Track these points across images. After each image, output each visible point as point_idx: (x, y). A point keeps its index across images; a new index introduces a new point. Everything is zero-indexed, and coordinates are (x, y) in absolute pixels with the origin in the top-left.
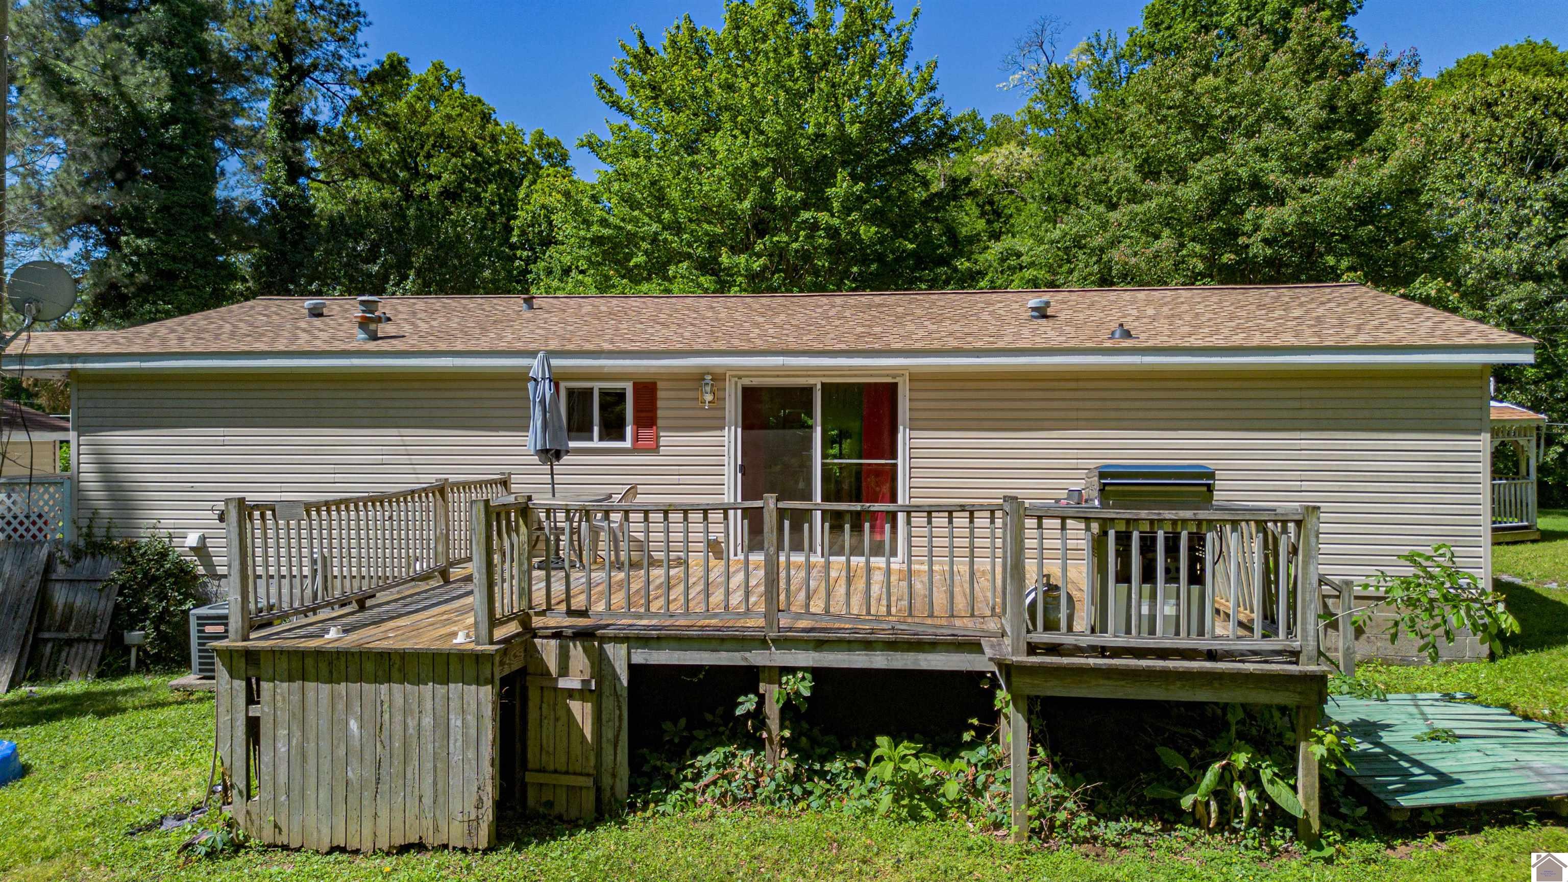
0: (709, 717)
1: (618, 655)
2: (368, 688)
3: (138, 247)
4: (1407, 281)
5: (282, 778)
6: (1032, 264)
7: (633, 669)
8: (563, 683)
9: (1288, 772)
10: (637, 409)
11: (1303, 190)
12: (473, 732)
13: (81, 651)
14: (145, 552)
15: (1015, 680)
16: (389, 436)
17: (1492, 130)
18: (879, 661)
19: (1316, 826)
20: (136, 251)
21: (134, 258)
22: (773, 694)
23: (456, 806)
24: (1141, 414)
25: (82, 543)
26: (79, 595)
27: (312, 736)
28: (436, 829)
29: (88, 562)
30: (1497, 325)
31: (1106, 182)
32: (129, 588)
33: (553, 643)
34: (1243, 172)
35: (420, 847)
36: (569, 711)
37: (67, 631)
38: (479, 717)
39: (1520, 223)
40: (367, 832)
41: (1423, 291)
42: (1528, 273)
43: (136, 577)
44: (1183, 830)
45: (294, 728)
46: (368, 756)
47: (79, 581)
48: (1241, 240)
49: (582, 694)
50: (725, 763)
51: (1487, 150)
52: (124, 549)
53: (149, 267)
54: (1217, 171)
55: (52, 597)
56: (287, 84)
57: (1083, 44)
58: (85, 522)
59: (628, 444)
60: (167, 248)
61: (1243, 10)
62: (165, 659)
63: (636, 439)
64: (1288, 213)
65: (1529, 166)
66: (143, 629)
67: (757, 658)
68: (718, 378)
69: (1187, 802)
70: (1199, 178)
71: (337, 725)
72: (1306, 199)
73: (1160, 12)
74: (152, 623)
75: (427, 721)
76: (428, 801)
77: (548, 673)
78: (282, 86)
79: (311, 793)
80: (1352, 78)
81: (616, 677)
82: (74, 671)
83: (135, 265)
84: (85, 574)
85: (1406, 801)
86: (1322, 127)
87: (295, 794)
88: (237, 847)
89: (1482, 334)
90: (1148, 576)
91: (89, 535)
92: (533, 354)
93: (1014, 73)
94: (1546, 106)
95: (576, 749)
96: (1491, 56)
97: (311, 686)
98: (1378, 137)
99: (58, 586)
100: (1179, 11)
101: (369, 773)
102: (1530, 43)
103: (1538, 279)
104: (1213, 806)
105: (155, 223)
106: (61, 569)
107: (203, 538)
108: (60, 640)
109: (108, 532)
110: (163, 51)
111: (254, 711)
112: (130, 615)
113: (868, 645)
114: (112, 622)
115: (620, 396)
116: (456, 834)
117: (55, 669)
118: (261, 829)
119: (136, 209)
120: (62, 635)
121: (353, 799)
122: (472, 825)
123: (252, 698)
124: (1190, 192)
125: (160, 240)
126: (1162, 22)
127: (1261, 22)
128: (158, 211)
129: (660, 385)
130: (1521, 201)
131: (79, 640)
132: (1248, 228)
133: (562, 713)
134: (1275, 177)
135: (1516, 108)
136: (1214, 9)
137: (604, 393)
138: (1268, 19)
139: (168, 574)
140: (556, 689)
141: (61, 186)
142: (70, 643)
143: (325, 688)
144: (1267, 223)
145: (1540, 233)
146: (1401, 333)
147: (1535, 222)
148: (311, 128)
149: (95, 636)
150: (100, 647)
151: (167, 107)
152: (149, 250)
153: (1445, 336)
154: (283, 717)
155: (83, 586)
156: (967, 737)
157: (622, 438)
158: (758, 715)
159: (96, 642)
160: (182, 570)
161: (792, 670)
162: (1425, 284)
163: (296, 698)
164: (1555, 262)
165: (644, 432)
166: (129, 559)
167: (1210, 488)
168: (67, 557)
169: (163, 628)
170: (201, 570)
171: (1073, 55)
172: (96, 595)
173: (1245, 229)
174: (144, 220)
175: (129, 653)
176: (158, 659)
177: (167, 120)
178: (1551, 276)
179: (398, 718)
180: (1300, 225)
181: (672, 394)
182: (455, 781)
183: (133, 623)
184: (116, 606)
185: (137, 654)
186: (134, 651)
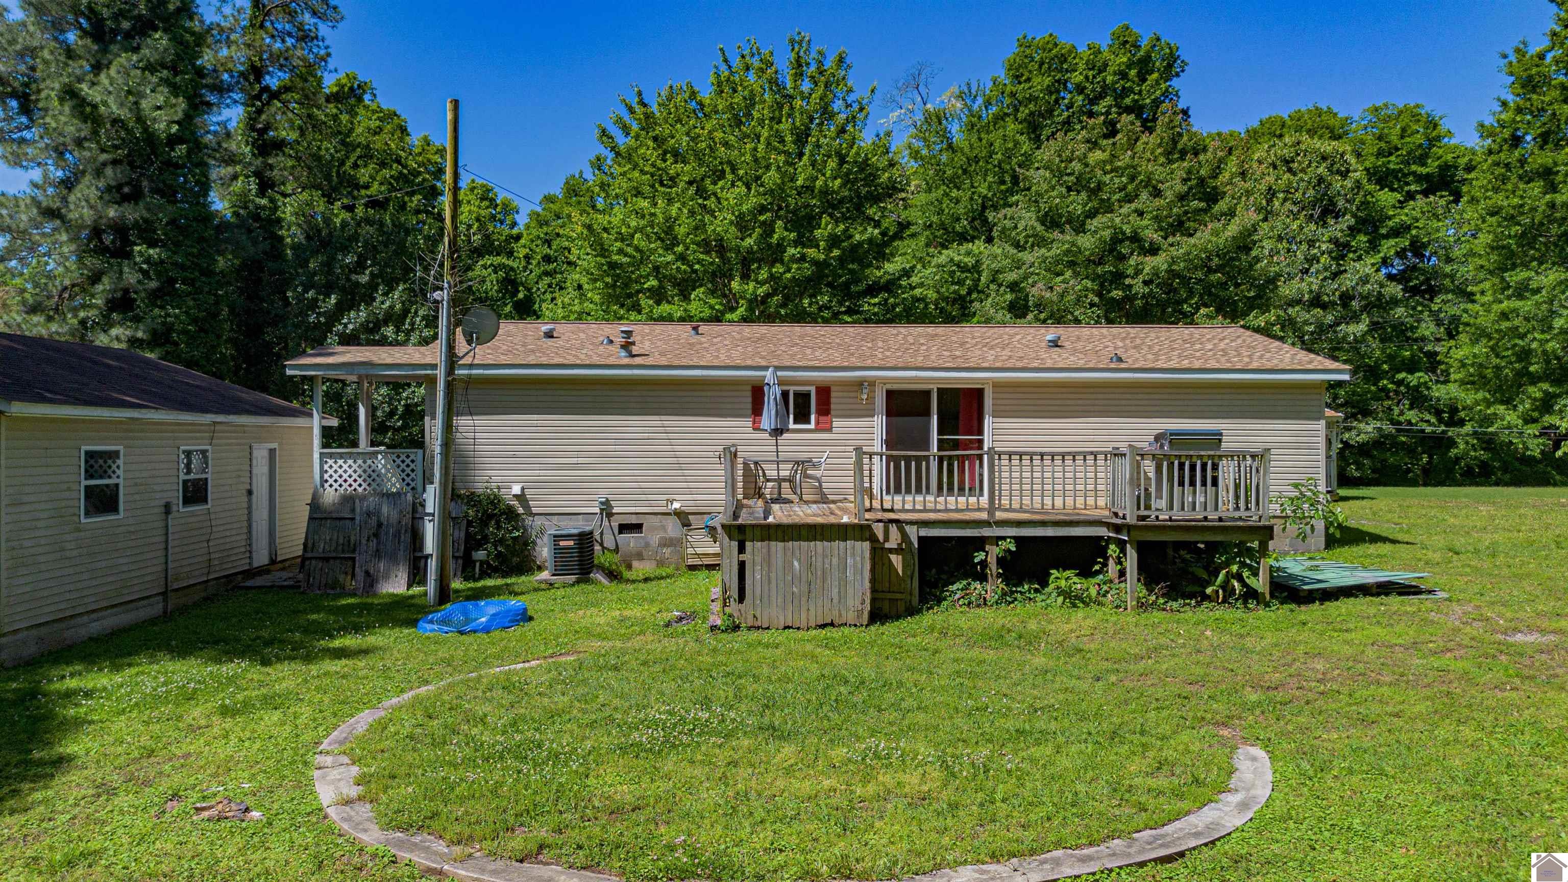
0: (946, 568)
1: (912, 531)
2: (804, 544)
3: (150, 256)
4: (1245, 314)
5: (758, 592)
6: (922, 285)
7: (921, 539)
8: (887, 545)
9: (1255, 574)
10: (818, 404)
11: (1172, 245)
12: (859, 566)
14: (484, 498)
15: (1132, 533)
16: (653, 421)
17: (1290, 183)
18: (1050, 532)
19: (1268, 597)
20: (148, 261)
21: (145, 266)
22: (994, 552)
23: (850, 602)
24: (1133, 408)
27: (774, 569)
28: (840, 615)
30: (1293, 344)
31: (1016, 227)
32: (475, 522)
33: (881, 524)
34: (1127, 229)
35: (832, 624)
36: (890, 560)
38: (863, 558)
39: (1312, 260)
40: (804, 616)
41: (1256, 323)
42: (1316, 302)
43: (478, 515)
44: (1206, 604)
45: (765, 565)
46: (804, 579)
48: (1128, 281)
49: (898, 551)
50: (966, 588)
51: (1285, 200)
52: (469, 496)
53: (159, 274)
54: (1108, 227)
55: (418, 529)
56: (259, 103)
57: (955, 89)
59: (812, 426)
60: (176, 258)
61: (1090, 69)
62: (500, 570)
63: (817, 423)
64: (1160, 262)
65: (1317, 212)
66: (485, 549)
67: (986, 532)
68: (872, 383)
69: (1209, 591)
70: (1095, 232)
71: (787, 566)
72: (1173, 251)
73: (1020, 66)
74: (492, 545)
75: (835, 561)
76: (835, 601)
77: (878, 540)
79: (773, 599)
80: (1201, 157)
81: (911, 543)
83: (145, 273)
85: (1305, 587)
86: (1182, 198)
87: (765, 599)
88: (736, 628)
89: (1320, 363)
90: (1193, 483)
92: (766, 368)
93: (892, 111)
94: (1332, 165)
95: (894, 579)
96: (1287, 118)
97: (773, 543)
98: (1222, 205)
99: (421, 522)
100: (1037, 67)
101: (805, 588)
102: (1317, 109)
103: (1324, 306)
104: (1221, 592)
105: (165, 234)
106: (420, 510)
107: (523, 489)
110: (171, 77)
111: (743, 557)
112: (476, 540)
113: (1043, 524)
114: (465, 546)
115: (807, 395)
116: (851, 617)
118: (746, 618)
119: (146, 221)
121: (796, 602)
122: (860, 613)
123: (742, 549)
124: (1086, 242)
125: (170, 250)
126: (1022, 75)
127: (1104, 81)
128: (167, 224)
129: (833, 388)
130: (1311, 243)
132: (1130, 271)
133: (886, 561)
134: (1151, 235)
135: (1309, 166)
136: (1065, 66)
137: (797, 394)
138: (1109, 79)
139: (501, 513)
140: (883, 549)
143: (780, 545)
144: (1147, 270)
145: (1326, 269)
146: (1275, 362)
147: (1322, 260)
148: (279, 145)
149: (456, 554)
150: (460, 561)
151: (175, 128)
152: (160, 259)
153: (1299, 363)
154: (758, 559)
156: (1097, 567)
157: (809, 422)
158: (984, 564)
159: (457, 558)
160: (506, 511)
161: (1004, 538)
162: (1256, 317)
163: (764, 551)
164: (1337, 293)
165: (822, 418)
166: (472, 503)
167: (1220, 440)
169: (499, 549)
170: (521, 510)
171: (945, 97)
173: (1128, 272)
174: (154, 231)
175: (474, 566)
176: (496, 569)
177: (173, 141)
178: (1334, 303)
179: (820, 559)
180: (1169, 271)
181: (840, 394)
182: (850, 591)
183: (479, 545)
184: (468, 534)
185: (481, 565)
186: (478, 564)
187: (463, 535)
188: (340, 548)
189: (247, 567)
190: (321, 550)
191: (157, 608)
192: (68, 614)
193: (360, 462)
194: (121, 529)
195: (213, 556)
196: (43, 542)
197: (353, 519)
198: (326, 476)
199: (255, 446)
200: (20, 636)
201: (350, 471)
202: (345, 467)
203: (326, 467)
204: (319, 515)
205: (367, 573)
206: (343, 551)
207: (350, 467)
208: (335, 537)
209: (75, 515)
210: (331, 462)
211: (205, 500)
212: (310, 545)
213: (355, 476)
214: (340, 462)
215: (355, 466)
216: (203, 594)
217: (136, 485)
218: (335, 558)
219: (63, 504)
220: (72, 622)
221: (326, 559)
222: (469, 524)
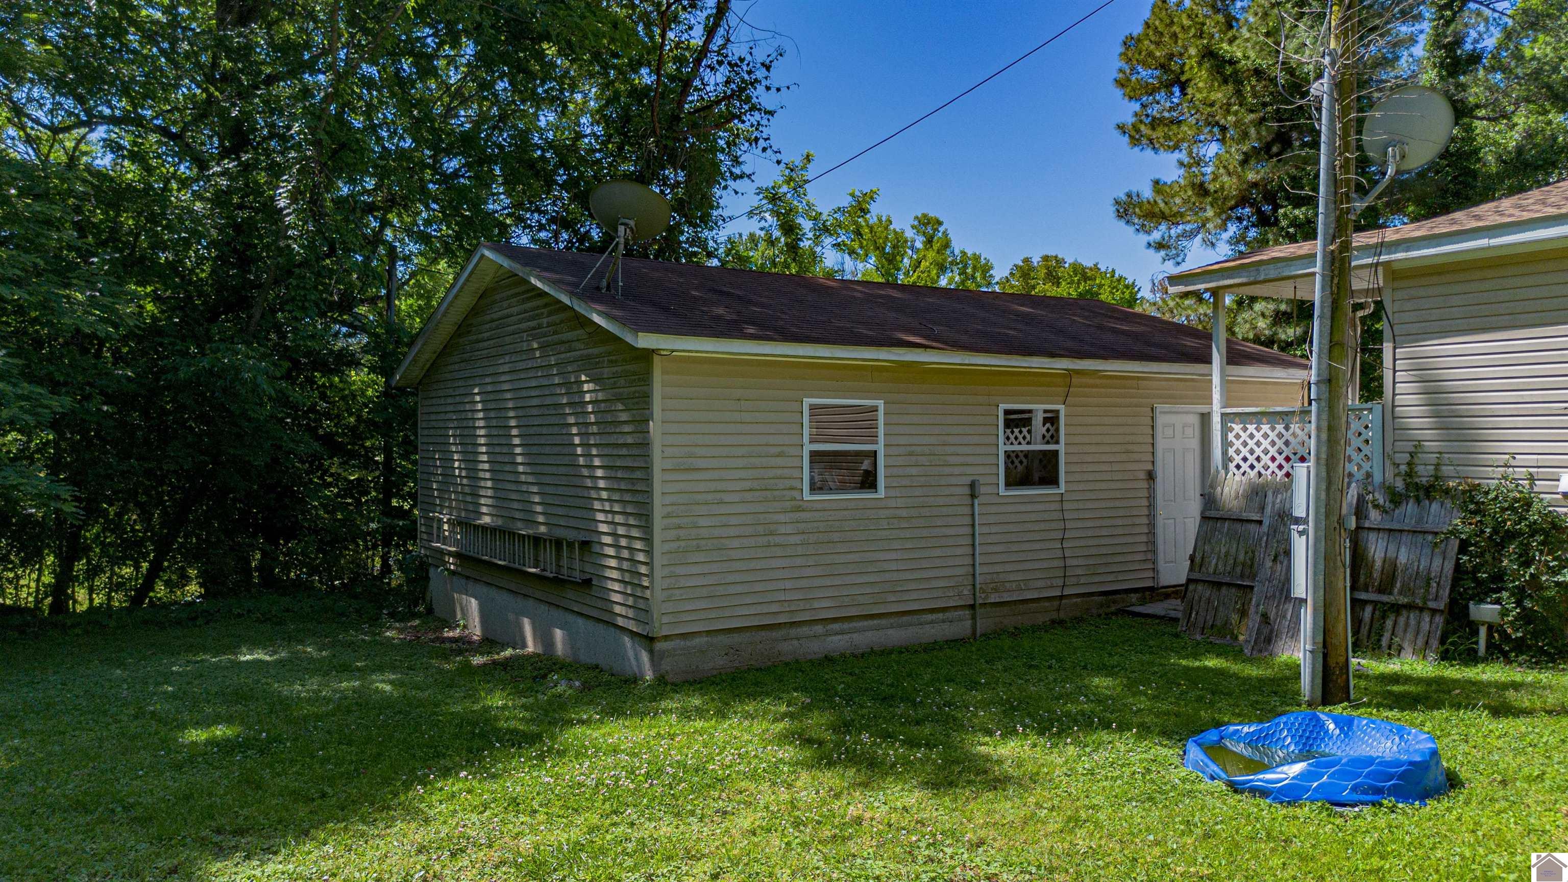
3: (1296, 217)
13: (1413, 622)
14: (1497, 497)
20: (1294, 222)
21: (1291, 230)
25: (1400, 484)
26: (1403, 549)
29: (1411, 507)
32: (1475, 545)
37: (1391, 593)
43: (1483, 532)
47: (1401, 531)
52: (1464, 492)
55: (1366, 549)
56: (1449, 13)
58: (1404, 458)
62: (1529, 647)
66: (1498, 602)
74: (1512, 595)
78: (1442, 17)
82: (1406, 645)
83: (1293, 238)
84: (1409, 523)
91: (1410, 474)
99: (1372, 536)
106: (1374, 516)
108: (1384, 604)
109: (1436, 469)
112: (1479, 583)
114: (1452, 590)
117: (1379, 640)
120: (1385, 598)
131: (1410, 607)
139: (1534, 530)
141: (1225, 167)
142: (1397, 609)
149: (1432, 605)
150: (1439, 620)
152: (1306, 218)
155: (1405, 538)
159: (1434, 611)
160: (1554, 526)
166: (1472, 507)
168: (1381, 502)
169: (1528, 604)
172: (1427, 551)
175: (1476, 633)
176: (1520, 646)
183: (1483, 593)
184: (1458, 567)
185: (1490, 636)
186: (1483, 631)
187: (1449, 566)
188: (1238, 570)
189: (1149, 584)
190: (1211, 570)
191: (961, 627)
192: (782, 619)
193: (1280, 428)
194: (883, 513)
195: (1069, 562)
196: (734, 520)
197: (1260, 522)
198: (1231, 452)
199: (1159, 407)
200: (697, 641)
201: (1265, 444)
202: (1258, 436)
203: (1231, 437)
204: (1213, 514)
205: (1265, 617)
206: (1242, 576)
207: (1266, 436)
208: (1233, 551)
209: (792, 488)
210: (1237, 428)
211: (1051, 480)
212: (1198, 560)
213: (1273, 451)
214: (1251, 428)
215: (1272, 435)
216: (1054, 615)
217: (911, 454)
218: (1229, 585)
219: (771, 473)
220: (793, 632)
221: (1218, 585)
222: (1464, 546)
